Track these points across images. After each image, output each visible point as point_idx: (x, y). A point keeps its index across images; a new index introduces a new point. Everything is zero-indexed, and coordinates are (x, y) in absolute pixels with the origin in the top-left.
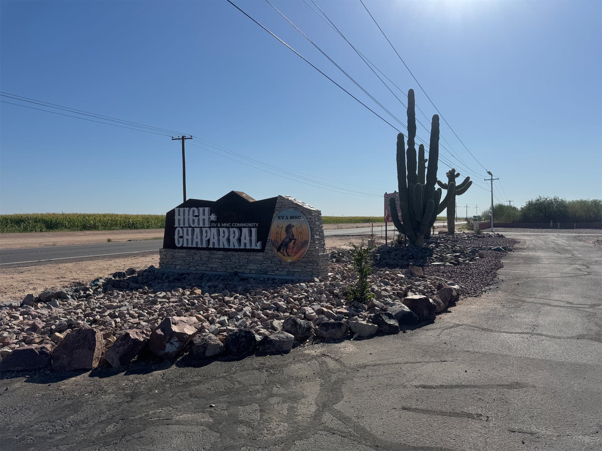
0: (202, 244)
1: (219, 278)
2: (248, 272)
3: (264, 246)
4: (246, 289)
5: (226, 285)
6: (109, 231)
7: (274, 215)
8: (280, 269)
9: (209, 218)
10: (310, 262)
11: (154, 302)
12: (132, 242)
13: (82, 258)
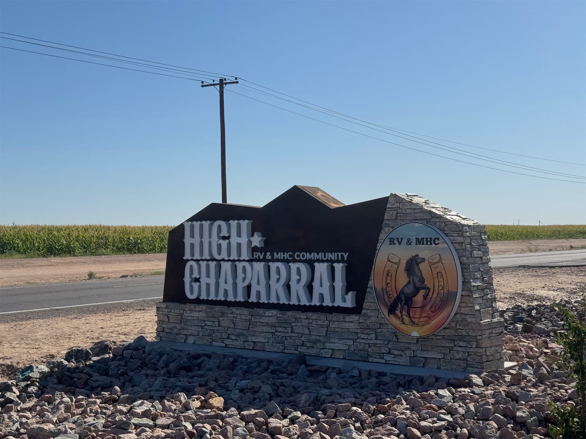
0: (235, 296)
1: (268, 368)
2: (329, 356)
3: (360, 300)
4: (317, 399)
5: (279, 387)
6: (93, 258)
7: (382, 236)
8: (396, 352)
9: (250, 242)
10: (461, 338)
11: (123, 426)
12: (129, 279)
13: (28, 313)
